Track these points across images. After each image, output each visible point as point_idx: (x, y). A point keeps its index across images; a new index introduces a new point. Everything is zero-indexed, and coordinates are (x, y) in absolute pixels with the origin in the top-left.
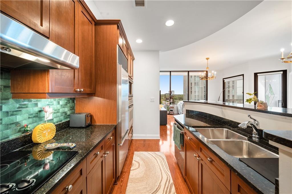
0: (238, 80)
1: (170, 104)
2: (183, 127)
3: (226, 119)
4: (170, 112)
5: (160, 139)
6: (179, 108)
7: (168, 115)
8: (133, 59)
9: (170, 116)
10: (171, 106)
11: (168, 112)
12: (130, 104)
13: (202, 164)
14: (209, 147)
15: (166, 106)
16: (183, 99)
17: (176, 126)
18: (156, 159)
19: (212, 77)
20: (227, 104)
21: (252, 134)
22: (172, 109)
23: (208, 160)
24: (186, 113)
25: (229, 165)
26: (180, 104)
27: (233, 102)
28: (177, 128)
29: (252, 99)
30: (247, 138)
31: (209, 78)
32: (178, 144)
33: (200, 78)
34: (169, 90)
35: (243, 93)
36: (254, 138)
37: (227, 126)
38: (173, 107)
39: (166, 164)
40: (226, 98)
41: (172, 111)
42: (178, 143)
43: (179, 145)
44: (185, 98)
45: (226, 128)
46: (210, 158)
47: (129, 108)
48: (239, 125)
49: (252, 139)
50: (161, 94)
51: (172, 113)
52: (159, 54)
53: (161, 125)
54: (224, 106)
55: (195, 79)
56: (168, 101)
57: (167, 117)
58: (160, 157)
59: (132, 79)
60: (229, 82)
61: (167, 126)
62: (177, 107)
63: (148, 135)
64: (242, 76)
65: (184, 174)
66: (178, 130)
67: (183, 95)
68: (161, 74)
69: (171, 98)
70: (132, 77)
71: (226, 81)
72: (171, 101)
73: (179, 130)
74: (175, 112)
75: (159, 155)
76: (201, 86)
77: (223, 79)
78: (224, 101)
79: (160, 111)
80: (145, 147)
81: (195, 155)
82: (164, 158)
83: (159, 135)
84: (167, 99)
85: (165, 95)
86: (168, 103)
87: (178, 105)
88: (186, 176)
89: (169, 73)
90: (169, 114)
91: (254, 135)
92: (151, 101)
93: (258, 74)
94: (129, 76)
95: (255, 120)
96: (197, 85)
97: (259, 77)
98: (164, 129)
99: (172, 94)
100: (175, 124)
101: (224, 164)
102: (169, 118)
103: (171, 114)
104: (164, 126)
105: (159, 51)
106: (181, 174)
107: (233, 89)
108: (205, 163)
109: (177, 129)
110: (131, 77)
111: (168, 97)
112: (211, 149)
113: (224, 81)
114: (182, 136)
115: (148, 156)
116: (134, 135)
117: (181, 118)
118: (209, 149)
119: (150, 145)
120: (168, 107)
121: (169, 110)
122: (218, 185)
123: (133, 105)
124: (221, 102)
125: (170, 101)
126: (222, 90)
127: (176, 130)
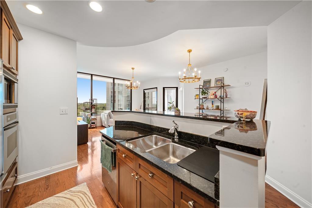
0: (153, 92)
1: (92, 115)
2: (115, 143)
3: (154, 126)
4: (92, 125)
5: (78, 165)
6: (104, 120)
7: (89, 130)
8: (19, 38)
9: (91, 131)
10: (93, 117)
11: (89, 126)
12: (8, 121)
13: (140, 182)
14: (151, 162)
15: (86, 118)
16: (106, 108)
17: (104, 143)
18: (72, 200)
19: (137, 87)
20: (147, 111)
21: (174, 136)
22: (94, 121)
23: (150, 175)
24: (115, 125)
25: (173, 175)
26: (104, 115)
27: (148, 110)
28: (106, 145)
29: (172, 107)
30: (170, 140)
31: (134, 87)
32: (108, 167)
33: (127, 86)
34: (90, 98)
35: (157, 102)
36: (175, 139)
37: (155, 133)
38: (95, 119)
39: (90, 199)
40: (147, 106)
41: (94, 123)
42: (108, 165)
43: (110, 167)
44: (108, 107)
45: (155, 134)
46: (151, 173)
47: (5, 130)
48: (169, 131)
49: (175, 140)
50: (78, 103)
51: (94, 126)
52: (76, 46)
53: (79, 144)
54: (144, 113)
55: (118, 88)
56: (88, 112)
57: (89, 131)
58: (79, 194)
59: (14, 74)
60: (148, 93)
61: (88, 145)
62: (101, 118)
63: (54, 167)
64: (156, 89)
65: (116, 200)
66: (108, 149)
67: (105, 104)
68: (79, 76)
69: (92, 107)
70: (15, 71)
71: (146, 91)
72: (93, 112)
73: (110, 148)
74: (98, 124)
75: (78, 190)
76: (124, 95)
77: (144, 90)
78: (144, 109)
79: (78, 126)
80: (49, 189)
81: (132, 174)
82: (86, 191)
83: (76, 161)
84: (87, 109)
85: (84, 104)
86: (88, 114)
87: (102, 116)
88: (119, 201)
89: (89, 77)
90: (90, 128)
91: (175, 137)
92: (62, 113)
93: (165, 89)
94: (4, 66)
95: (176, 124)
96: (121, 94)
97: (165, 90)
98: (84, 150)
99: (94, 103)
100: (103, 141)
101: (166, 175)
102: (91, 133)
103: (93, 128)
104: (83, 146)
105: (76, 41)
106: (111, 202)
107: (148, 99)
108: (144, 180)
109: (107, 147)
110: (12, 70)
111: (89, 106)
112: (153, 163)
113: (144, 92)
114: (114, 154)
115: (57, 202)
116: (19, 177)
117: (109, 132)
118: (150, 164)
119: (60, 181)
120: (88, 120)
121: (90, 123)
122: (160, 199)
123: (18, 122)
124: (142, 111)
125: (91, 111)
126: (143, 100)
127: (105, 149)
